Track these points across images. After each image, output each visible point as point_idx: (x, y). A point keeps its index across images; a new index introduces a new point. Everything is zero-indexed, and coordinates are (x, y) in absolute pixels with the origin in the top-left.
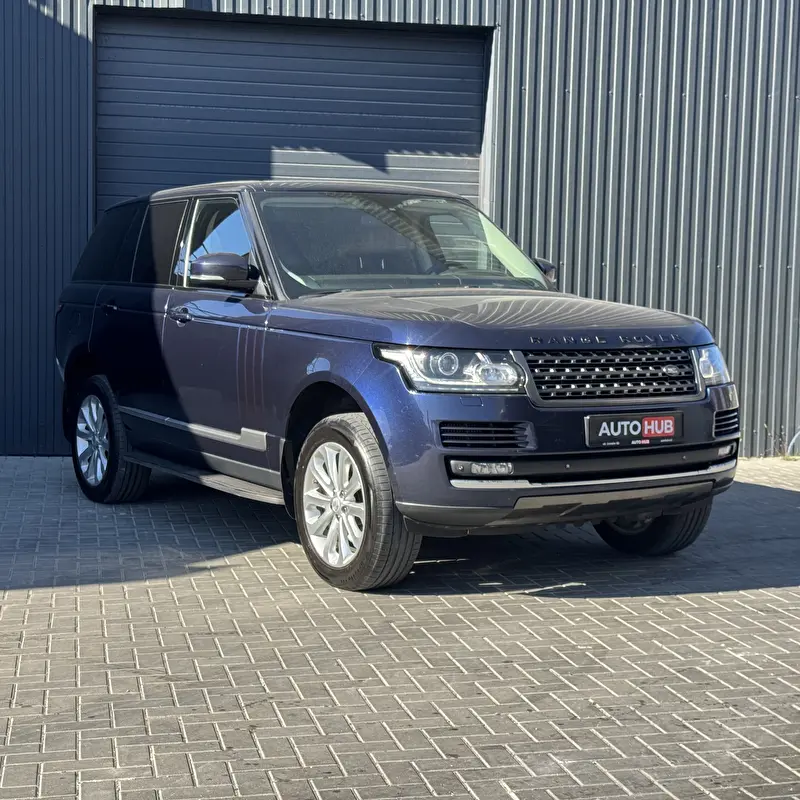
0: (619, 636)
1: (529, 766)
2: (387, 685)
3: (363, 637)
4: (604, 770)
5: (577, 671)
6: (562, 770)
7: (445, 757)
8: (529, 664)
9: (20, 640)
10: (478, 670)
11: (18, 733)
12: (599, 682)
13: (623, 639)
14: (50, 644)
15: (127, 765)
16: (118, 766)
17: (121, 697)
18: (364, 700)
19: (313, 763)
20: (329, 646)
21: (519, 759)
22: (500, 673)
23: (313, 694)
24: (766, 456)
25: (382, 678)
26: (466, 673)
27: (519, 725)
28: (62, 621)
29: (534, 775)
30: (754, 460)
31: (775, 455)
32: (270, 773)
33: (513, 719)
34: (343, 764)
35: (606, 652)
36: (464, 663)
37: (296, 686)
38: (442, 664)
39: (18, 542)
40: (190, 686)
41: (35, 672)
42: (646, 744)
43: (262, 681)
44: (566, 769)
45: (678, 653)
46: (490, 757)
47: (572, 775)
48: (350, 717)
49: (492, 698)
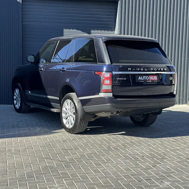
0: (168, 150)
1: (160, 184)
2: (115, 163)
3: (104, 150)
4: (179, 185)
5: (161, 159)
6: (168, 186)
7: (137, 182)
8: (148, 157)
9: (20, 151)
10: (136, 159)
11: (28, 176)
12: (168, 162)
13: (169, 150)
14: (28, 152)
15: (59, 184)
16: (57, 185)
17: (50, 166)
18: (111, 167)
19: (105, 184)
20: (97, 153)
21: (156, 182)
22: (142, 160)
23: (98, 165)
24: (183, 104)
25: (113, 161)
26: (134, 159)
27: (152, 173)
28: (28, 146)
29: (162, 187)
30: (180, 105)
31: (185, 104)
32: (95, 186)
33: (150, 172)
34: (113, 184)
35: (166, 154)
36: (133, 157)
37: (93, 163)
38: (127, 157)
39: (11, 126)
40: (66, 163)
41: (26, 160)
42: (186, 178)
43: (84, 162)
44: (169, 185)
45: (184, 154)
46: (149, 182)
47: (172, 187)
48: (110, 171)
49: (143, 166)
